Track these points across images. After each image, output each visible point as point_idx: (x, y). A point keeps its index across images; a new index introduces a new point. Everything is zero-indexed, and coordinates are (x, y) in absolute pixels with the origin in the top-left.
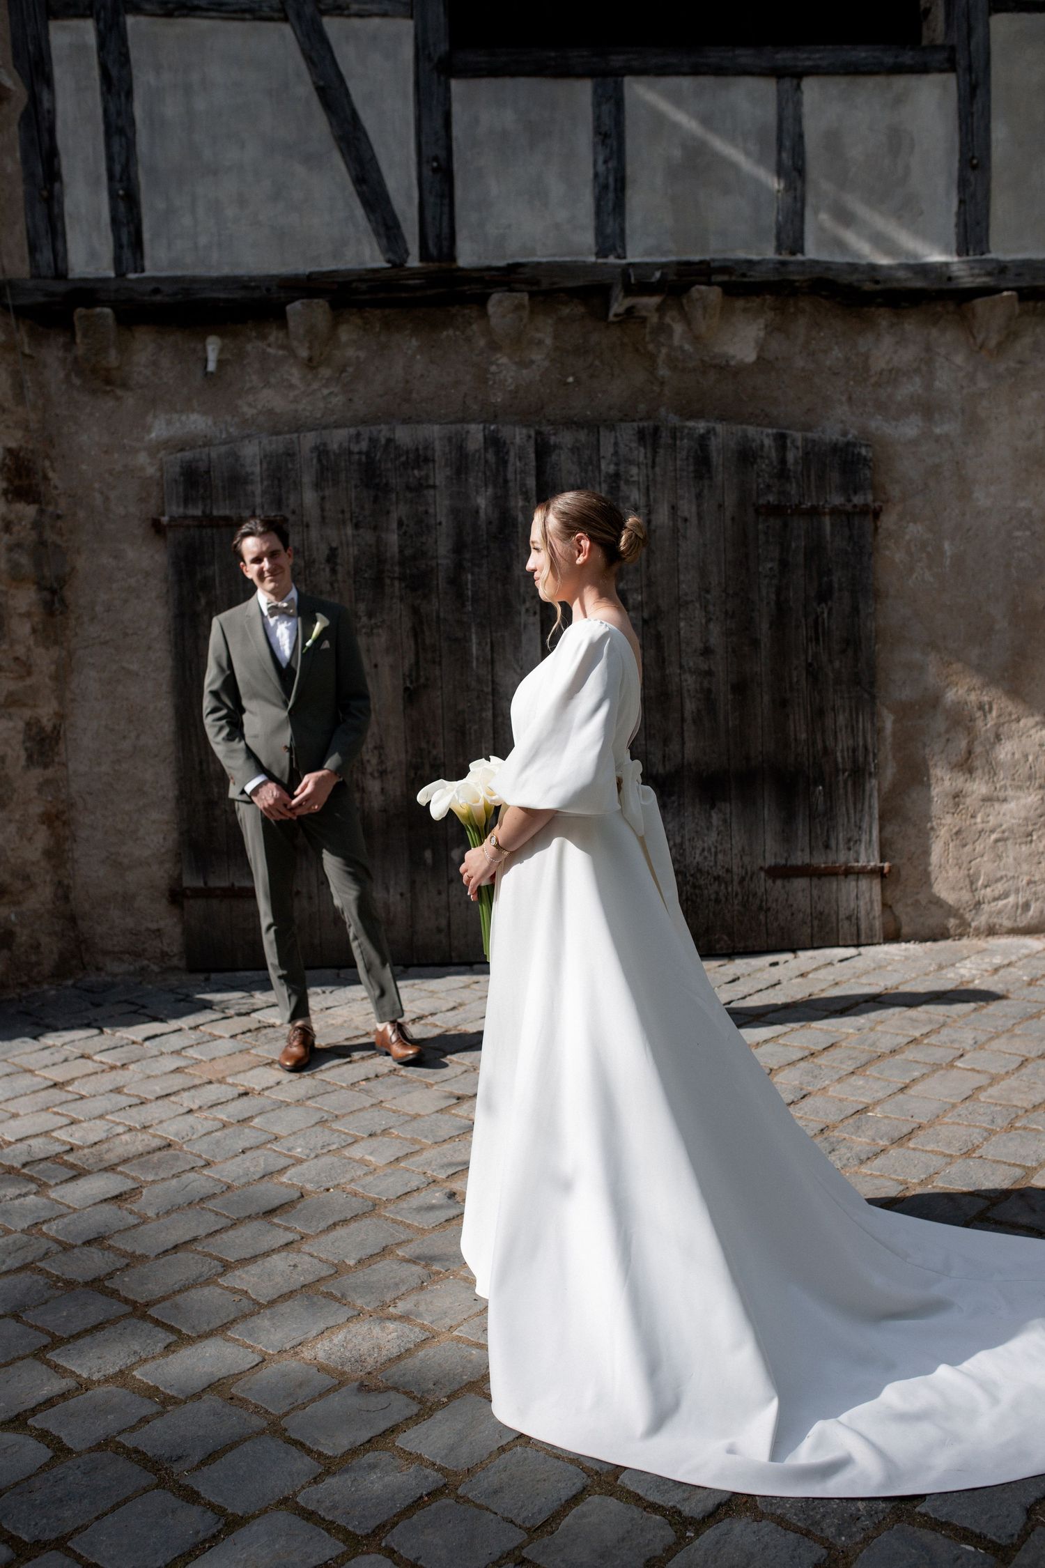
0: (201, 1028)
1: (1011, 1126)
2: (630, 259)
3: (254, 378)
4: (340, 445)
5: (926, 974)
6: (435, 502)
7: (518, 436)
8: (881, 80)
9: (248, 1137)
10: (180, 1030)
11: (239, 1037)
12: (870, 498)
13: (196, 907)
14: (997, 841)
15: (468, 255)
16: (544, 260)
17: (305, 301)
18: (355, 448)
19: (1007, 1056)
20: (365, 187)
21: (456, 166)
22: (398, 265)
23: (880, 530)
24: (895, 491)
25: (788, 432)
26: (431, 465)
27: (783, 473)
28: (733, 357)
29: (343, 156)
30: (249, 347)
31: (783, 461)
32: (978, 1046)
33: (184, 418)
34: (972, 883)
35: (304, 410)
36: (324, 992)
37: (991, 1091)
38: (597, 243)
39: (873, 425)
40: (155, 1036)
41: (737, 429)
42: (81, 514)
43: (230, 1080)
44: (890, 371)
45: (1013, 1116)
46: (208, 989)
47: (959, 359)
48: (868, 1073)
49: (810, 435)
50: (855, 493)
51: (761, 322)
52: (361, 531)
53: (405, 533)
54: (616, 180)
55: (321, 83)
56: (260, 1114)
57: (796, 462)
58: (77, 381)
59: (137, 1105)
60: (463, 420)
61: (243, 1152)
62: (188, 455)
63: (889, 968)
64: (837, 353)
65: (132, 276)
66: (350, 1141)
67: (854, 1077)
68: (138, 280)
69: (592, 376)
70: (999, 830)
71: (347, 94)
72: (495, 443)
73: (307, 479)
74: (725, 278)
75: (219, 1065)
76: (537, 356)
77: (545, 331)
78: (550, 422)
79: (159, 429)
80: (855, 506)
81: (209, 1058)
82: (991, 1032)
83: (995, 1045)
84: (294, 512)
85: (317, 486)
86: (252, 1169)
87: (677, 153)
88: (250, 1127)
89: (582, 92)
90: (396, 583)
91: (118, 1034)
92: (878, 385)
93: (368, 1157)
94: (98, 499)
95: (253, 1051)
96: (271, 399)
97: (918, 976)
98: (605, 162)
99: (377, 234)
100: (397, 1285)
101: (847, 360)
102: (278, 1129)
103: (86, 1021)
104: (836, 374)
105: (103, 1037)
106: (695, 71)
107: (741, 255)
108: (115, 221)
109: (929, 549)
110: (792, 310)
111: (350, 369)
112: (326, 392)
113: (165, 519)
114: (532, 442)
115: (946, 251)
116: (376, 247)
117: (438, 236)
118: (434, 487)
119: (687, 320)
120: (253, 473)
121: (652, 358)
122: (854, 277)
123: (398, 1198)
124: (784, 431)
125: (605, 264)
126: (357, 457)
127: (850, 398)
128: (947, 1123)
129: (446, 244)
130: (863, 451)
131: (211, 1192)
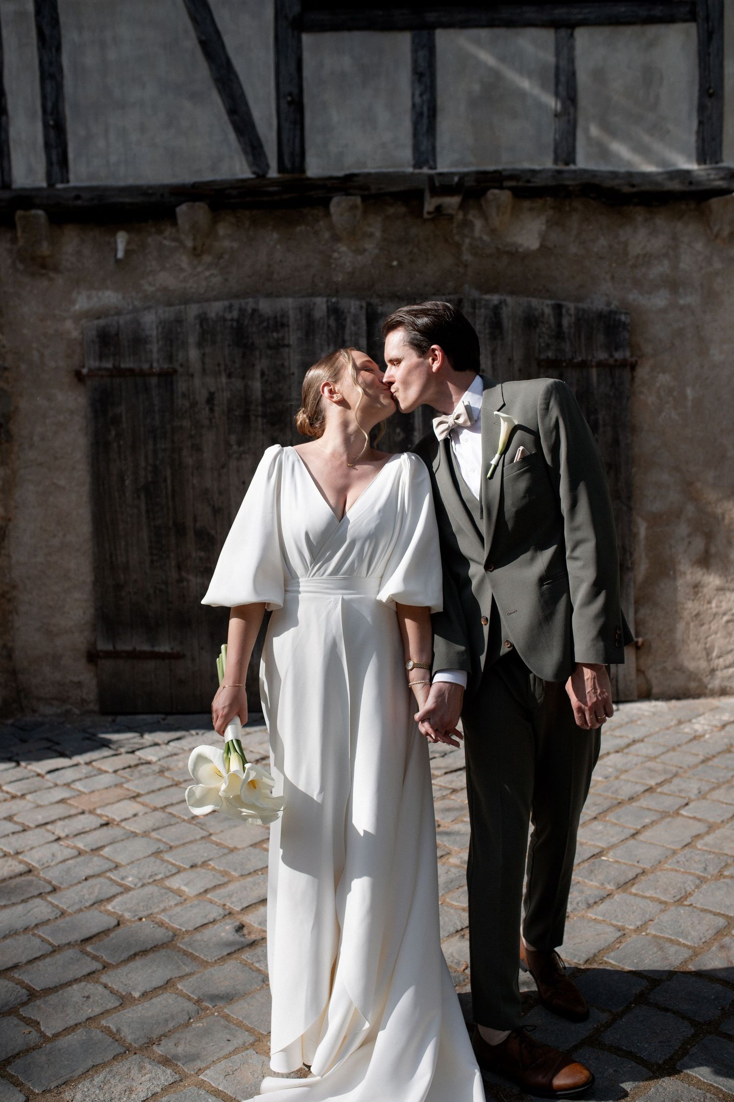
0: (94, 763)
1: (721, 875)
2: (440, 169)
3: (154, 263)
4: (217, 314)
5: (668, 729)
6: (289, 358)
7: (353, 306)
8: (637, 29)
9: (96, 864)
10: (77, 765)
11: (120, 772)
12: (628, 354)
13: (108, 665)
14: (728, 622)
15: (314, 168)
16: (373, 171)
17: (189, 204)
18: (228, 316)
19: (724, 806)
20: (236, 117)
21: (306, 100)
22: (261, 176)
23: (636, 380)
24: (648, 349)
25: (564, 303)
26: (286, 329)
27: (559, 335)
28: (521, 245)
29: (220, 92)
30: (150, 240)
31: (559, 325)
32: (702, 795)
33: (100, 294)
34: (708, 654)
35: (191, 287)
36: (197, 734)
37: (708, 839)
38: (414, 158)
39: (631, 297)
40: (57, 770)
41: (523, 300)
42: (23, 367)
43: (99, 811)
44: (645, 256)
45: (723, 864)
46: (110, 730)
47: (699, 246)
48: (607, 818)
49: (581, 305)
50: (616, 349)
51: (543, 219)
52: (233, 380)
53: (266, 381)
54: (429, 109)
55: (203, 38)
56: (111, 843)
57: (570, 327)
58: (21, 267)
59: (19, 832)
60: (312, 295)
61: (86, 879)
62: (102, 322)
63: (639, 722)
64: (603, 242)
65: (59, 186)
66: (174, 871)
67: (596, 823)
68: (65, 189)
69: (411, 261)
70: (729, 613)
71: (223, 46)
72: (335, 312)
73: (192, 340)
74: (513, 183)
75: (95, 798)
76: (369, 246)
77: (375, 227)
78: (379, 296)
79: (82, 302)
80: (616, 360)
81: (90, 790)
82: (713, 783)
83: (717, 795)
84: (181, 365)
85: (200, 345)
86: (87, 897)
87: (477, 87)
88: (100, 856)
89: (403, 41)
90: (260, 420)
91: (30, 767)
92: (634, 266)
93: (183, 888)
94: (36, 356)
95: (125, 786)
96: (166, 279)
97: (661, 730)
98: (421, 95)
99: (245, 152)
100: (167, 1021)
101: (610, 247)
102: (121, 859)
103: (9, 755)
104: (601, 258)
105: (18, 769)
106: (491, 24)
107: (527, 165)
108: (47, 145)
109: (675, 394)
110: (568, 209)
111: (226, 257)
112: (207, 273)
113: (85, 371)
114: (364, 311)
115: (689, 160)
116: (245, 163)
117: (292, 154)
118: (288, 346)
119: (485, 217)
120: (151, 336)
121: (458, 246)
122: (615, 183)
123: (195, 929)
124: (559, 302)
125: (420, 174)
126: (229, 323)
127: (613, 278)
128: (667, 870)
129: (297, 159)
130: (623, 318)
131: (47, 918)
